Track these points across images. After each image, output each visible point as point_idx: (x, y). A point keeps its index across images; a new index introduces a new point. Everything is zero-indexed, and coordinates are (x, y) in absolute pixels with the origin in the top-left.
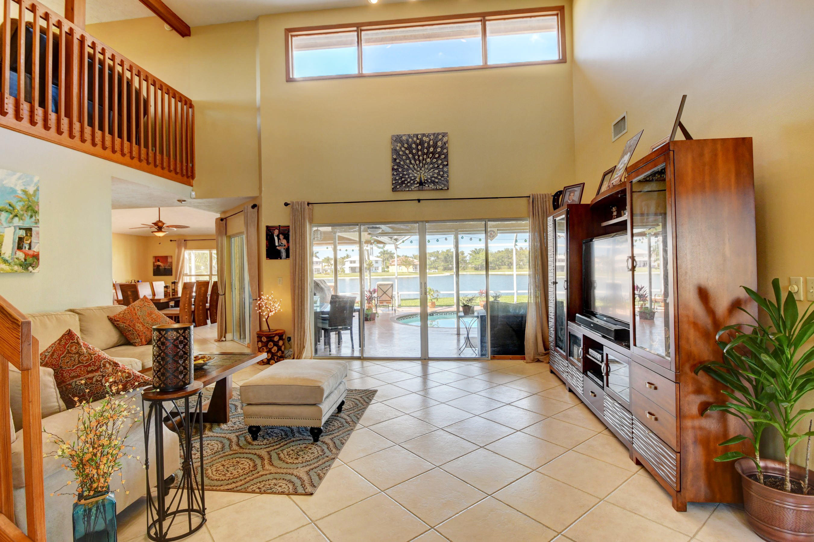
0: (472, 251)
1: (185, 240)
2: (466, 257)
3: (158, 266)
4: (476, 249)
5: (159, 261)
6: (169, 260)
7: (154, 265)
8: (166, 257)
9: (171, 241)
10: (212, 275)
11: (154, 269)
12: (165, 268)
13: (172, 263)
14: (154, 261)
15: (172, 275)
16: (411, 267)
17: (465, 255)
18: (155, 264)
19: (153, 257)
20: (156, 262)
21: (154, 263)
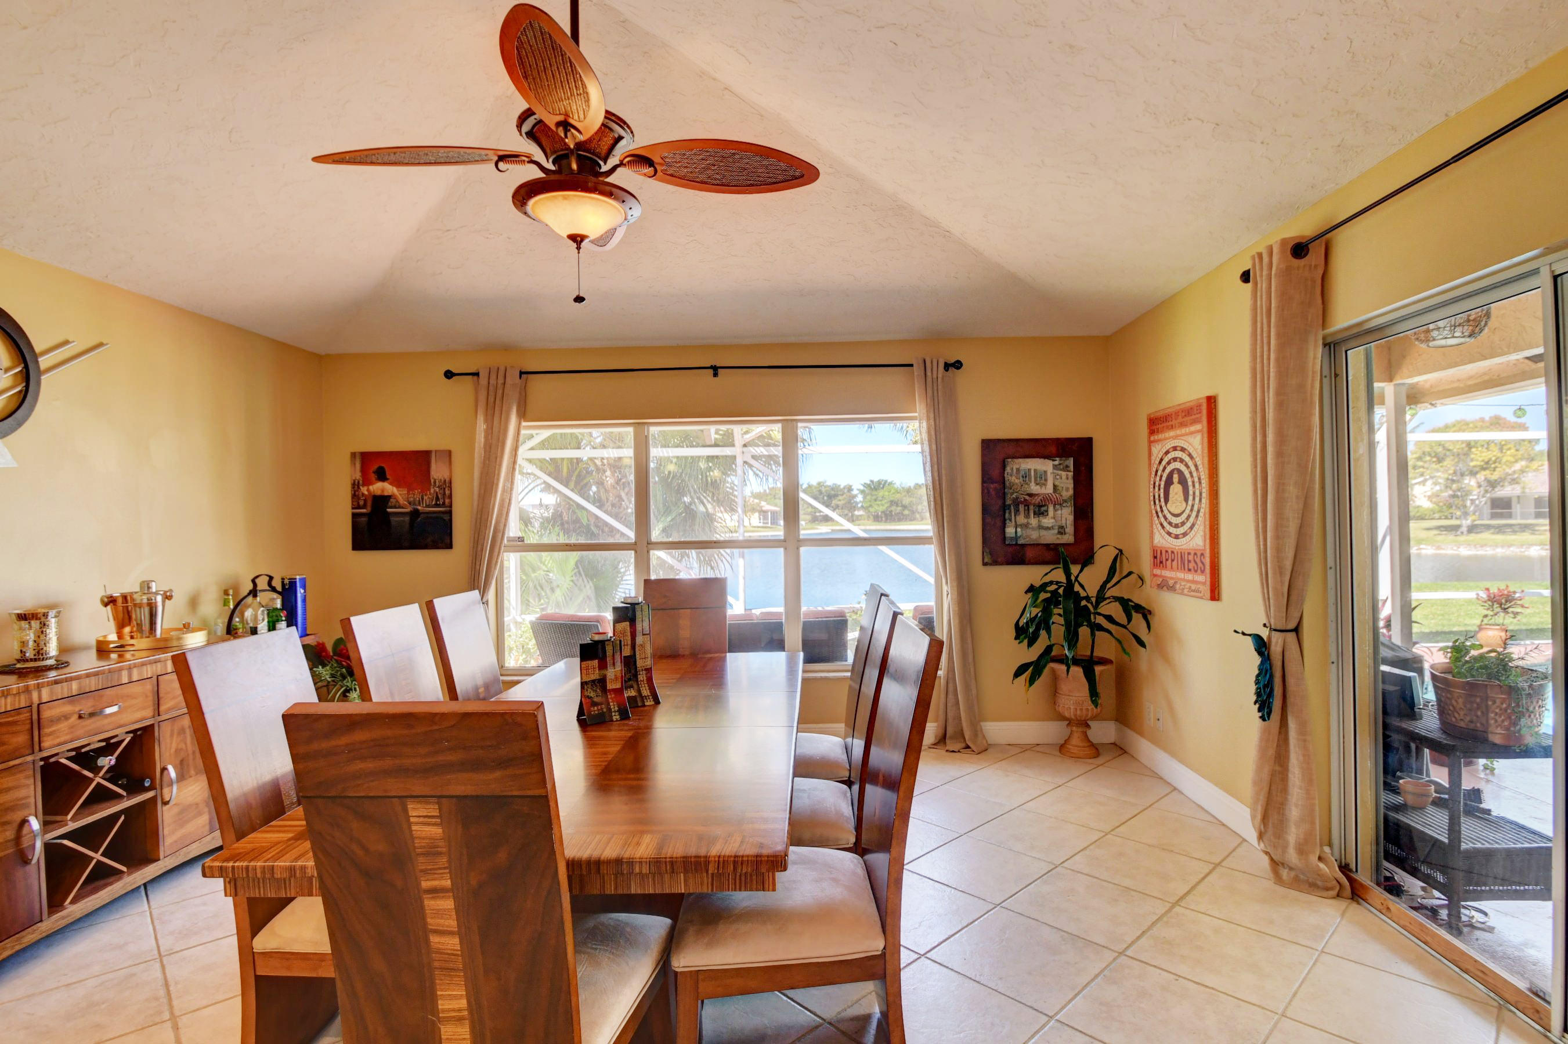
0: (865, 485)
1: (521, 373)
2: (855, 496)
3: (381, 501)
4: (872, 481)
5: (382, 476)
6: (438, 471)
7: (355, 496)
8: (422, 459)
9: (449, 375)
10: (651, 545)
11: (354, 516)
12: (415, 513)
13: (447, 485)
14: (358, 475)
15: (449, 546)
16: (757, 515)
17: (855, 492)
18: (364, 490)
19: (353, 455)
20: (367, 482)
21: (355, 486)
